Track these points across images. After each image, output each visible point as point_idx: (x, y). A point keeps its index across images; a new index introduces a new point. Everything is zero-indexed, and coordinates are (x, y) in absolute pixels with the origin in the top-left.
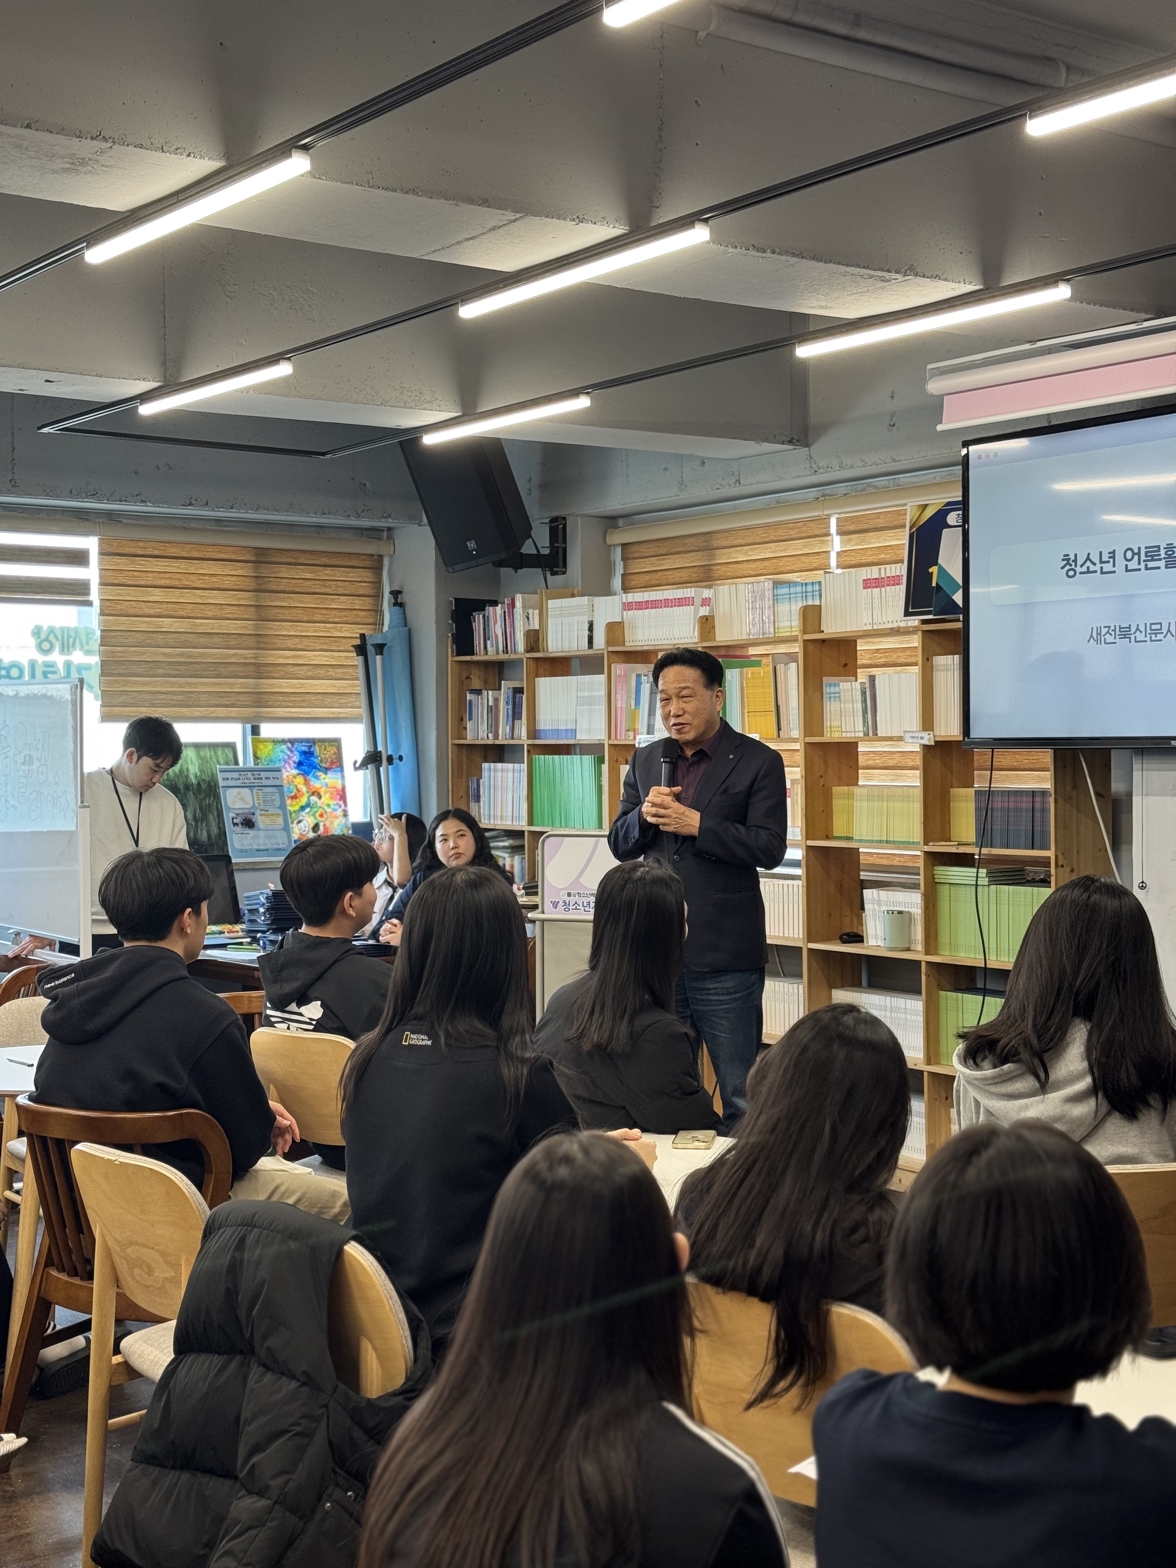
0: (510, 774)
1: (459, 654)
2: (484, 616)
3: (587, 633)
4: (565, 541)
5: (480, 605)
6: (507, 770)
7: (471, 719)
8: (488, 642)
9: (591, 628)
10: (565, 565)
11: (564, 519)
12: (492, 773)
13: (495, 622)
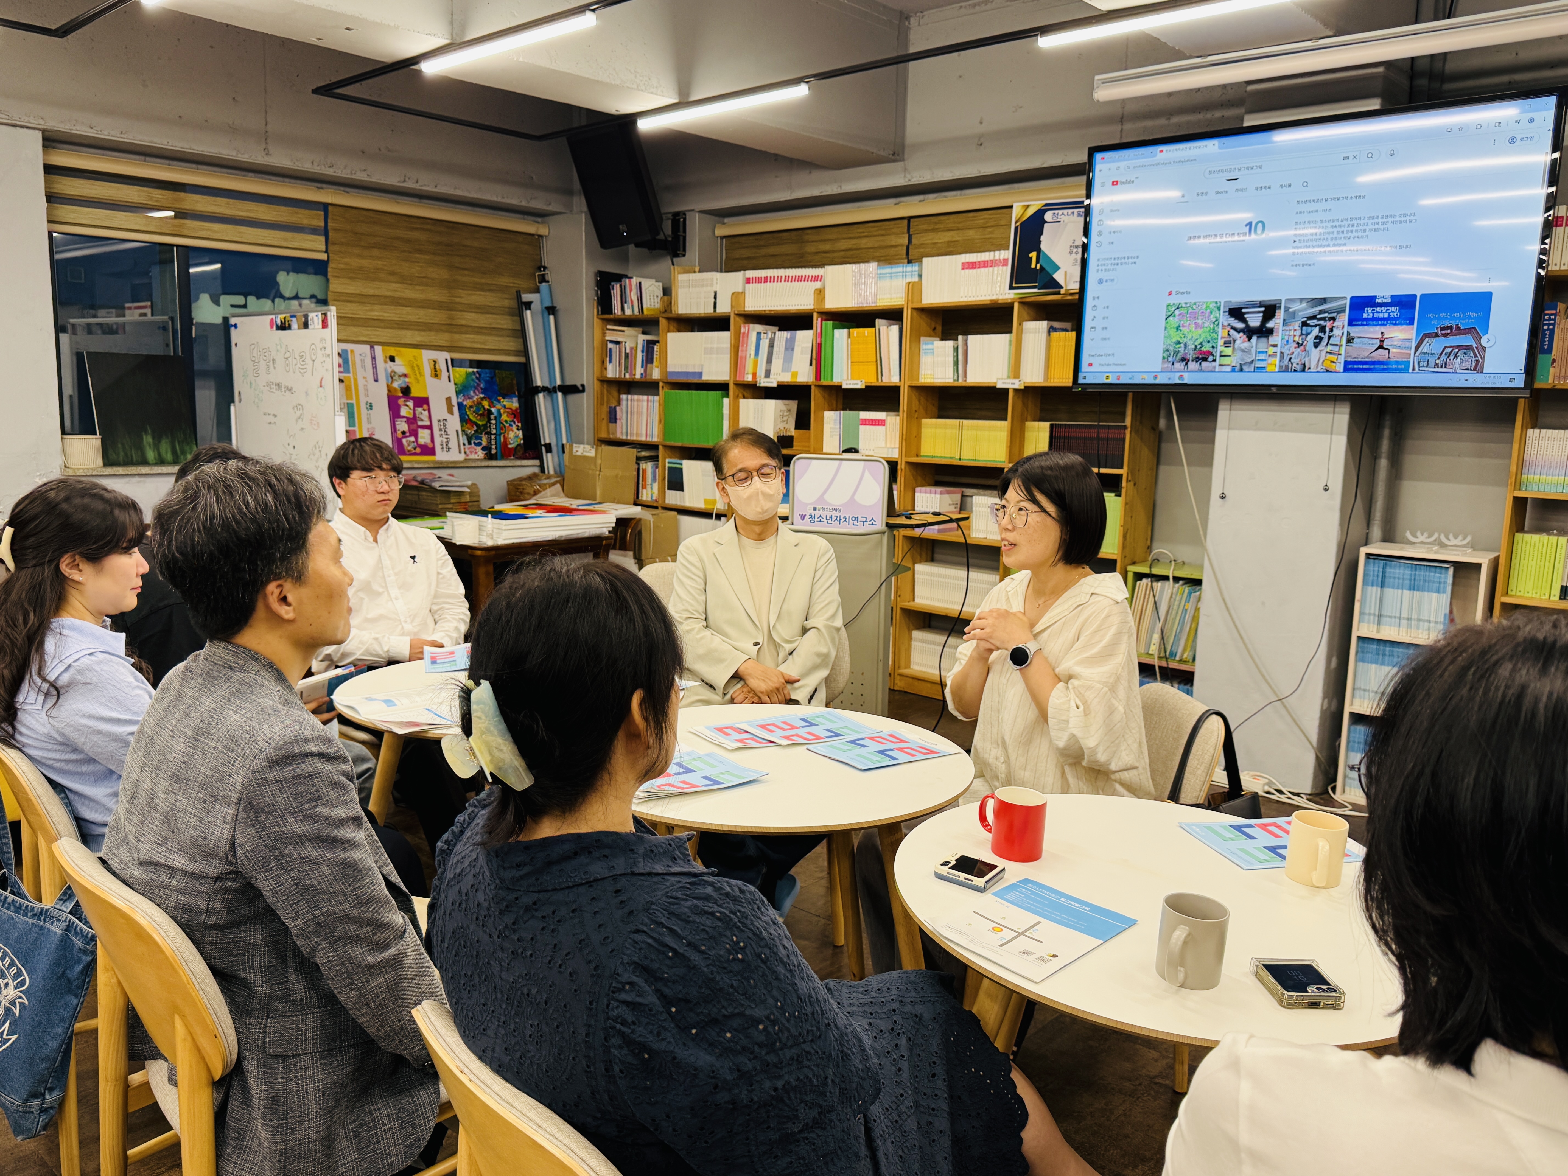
0: (645, 404)
1: (603, 313)
2: (621, 286)
3: (713, 300)
4: (685, 231)
5: (619, 278)
6: (643, 401)
7: (610, 361)
8: (626, 306)
9: (715, 298)
10: (684, 250)
11: (685, 214)
12: (629, 403)
13: (631, 290)
